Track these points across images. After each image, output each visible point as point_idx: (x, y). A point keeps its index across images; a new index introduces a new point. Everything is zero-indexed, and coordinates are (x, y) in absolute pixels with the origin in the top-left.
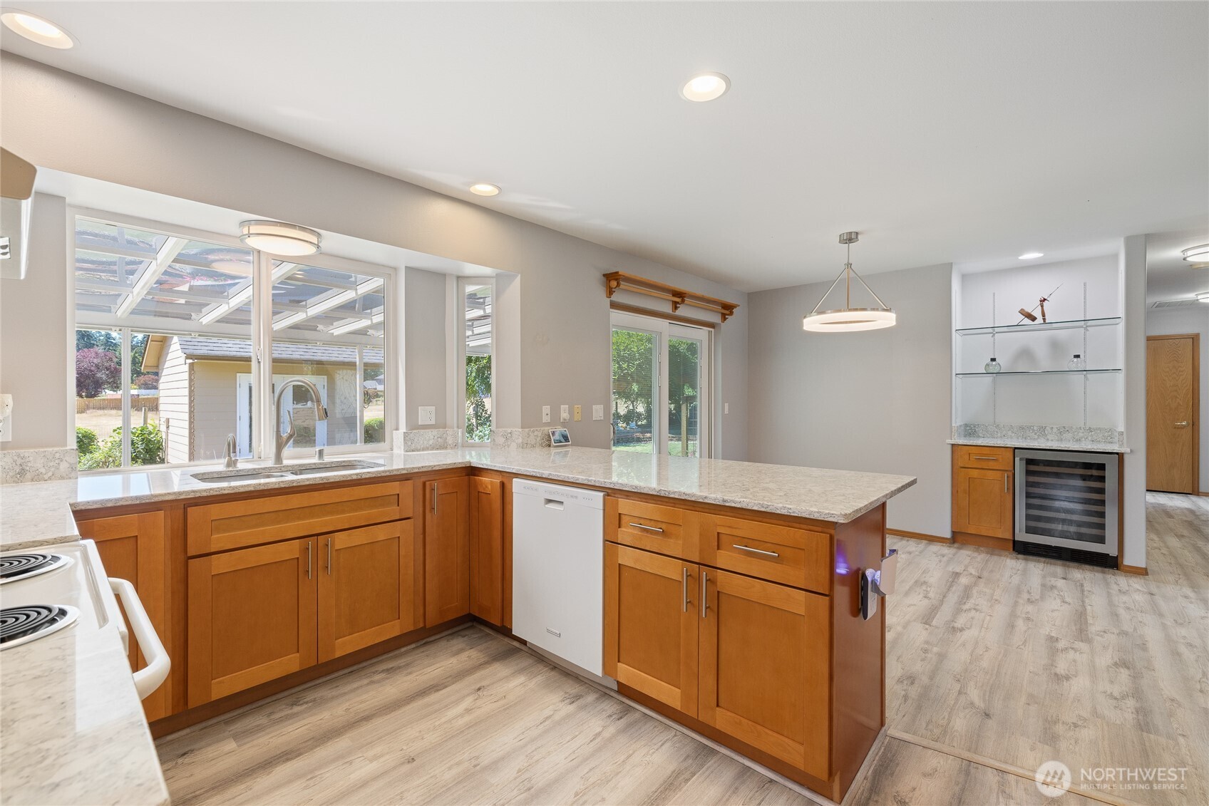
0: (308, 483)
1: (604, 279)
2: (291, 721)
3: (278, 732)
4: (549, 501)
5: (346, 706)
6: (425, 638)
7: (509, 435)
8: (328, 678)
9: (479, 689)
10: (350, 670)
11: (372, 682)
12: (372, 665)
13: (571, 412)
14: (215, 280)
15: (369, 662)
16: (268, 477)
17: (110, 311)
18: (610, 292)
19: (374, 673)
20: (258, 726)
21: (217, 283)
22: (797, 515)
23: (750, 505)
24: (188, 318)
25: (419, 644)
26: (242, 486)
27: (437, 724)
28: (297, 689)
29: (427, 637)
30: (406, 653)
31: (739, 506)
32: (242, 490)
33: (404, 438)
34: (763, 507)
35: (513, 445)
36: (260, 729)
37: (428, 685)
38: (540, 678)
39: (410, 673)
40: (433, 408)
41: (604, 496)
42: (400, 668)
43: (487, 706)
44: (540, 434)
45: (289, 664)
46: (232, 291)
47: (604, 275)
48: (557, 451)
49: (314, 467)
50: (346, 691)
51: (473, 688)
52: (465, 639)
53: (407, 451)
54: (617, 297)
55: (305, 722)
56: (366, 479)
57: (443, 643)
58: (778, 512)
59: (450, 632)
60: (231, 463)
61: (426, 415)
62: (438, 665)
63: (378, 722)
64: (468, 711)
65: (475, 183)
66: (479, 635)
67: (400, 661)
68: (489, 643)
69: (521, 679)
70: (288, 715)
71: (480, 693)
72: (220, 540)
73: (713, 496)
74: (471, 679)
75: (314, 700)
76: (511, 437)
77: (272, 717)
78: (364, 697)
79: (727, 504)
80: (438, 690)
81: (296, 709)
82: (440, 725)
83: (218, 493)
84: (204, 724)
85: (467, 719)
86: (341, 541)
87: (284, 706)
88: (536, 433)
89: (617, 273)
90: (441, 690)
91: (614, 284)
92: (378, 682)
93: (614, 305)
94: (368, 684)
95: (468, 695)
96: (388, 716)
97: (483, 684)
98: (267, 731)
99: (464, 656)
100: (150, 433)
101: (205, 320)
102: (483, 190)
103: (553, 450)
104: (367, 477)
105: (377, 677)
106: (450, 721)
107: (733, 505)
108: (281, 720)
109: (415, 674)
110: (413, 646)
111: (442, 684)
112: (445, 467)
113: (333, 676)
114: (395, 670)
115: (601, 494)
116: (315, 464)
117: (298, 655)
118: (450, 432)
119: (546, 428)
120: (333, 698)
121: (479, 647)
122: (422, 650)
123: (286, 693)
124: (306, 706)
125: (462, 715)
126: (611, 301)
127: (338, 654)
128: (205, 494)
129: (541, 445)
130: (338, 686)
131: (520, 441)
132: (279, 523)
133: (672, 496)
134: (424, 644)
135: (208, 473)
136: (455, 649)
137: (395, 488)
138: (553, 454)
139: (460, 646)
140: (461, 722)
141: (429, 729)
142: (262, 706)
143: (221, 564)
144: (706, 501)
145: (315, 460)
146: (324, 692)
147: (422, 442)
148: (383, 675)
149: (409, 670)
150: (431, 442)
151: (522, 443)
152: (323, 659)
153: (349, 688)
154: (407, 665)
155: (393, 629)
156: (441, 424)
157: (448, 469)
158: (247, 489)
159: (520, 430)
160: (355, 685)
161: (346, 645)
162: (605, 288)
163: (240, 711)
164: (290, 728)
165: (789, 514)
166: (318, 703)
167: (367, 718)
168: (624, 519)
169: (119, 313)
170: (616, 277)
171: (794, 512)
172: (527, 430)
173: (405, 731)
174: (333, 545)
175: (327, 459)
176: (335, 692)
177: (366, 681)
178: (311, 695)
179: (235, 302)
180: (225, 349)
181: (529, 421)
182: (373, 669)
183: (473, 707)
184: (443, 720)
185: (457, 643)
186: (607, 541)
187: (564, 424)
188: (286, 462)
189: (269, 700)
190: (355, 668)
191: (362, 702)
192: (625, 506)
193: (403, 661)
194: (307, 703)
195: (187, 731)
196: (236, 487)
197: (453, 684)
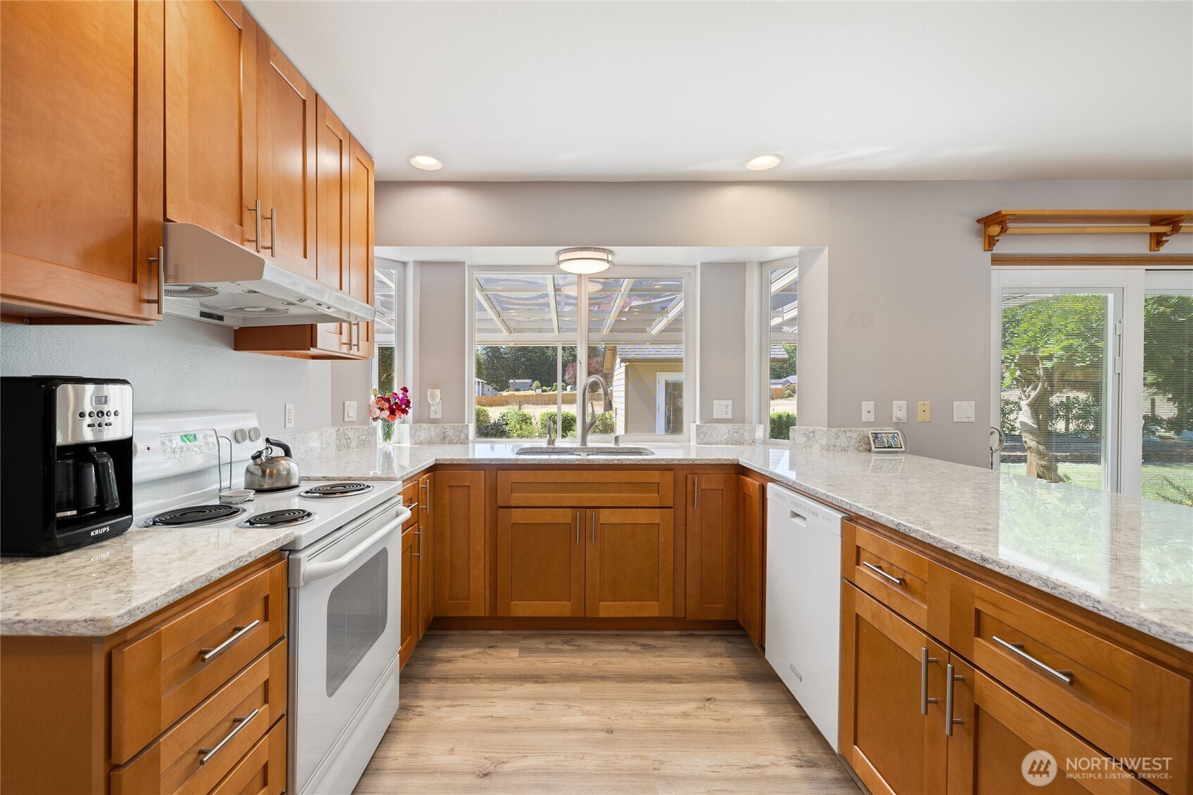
0: (577, 463)
1: (981, 226)
2: (556, 655)
3: (542, 659)
4: (795, 515)
5: (595, 661)
6: (691, 630)
7: (812, 434)
8: (598, 633)
9: (709, 700)
10: (617, 632)
11: (627, 650)
12: (637, 636)
13: (911, 410)
14: (644, 300)
15: (634, 632)
16: (573, 454)
17: (600, 331)
18: (990, 242)
19: (633, 643)
20: (538, 648)
21: (645, 303)
22: (1112, 618)
23: (1024, 575)
24: (644, 331)
25: (684, 633)
26: (531, 460)
27: (651, 711)
28: (575, 632)
29: (693, 630)
30: (671, 636)
31: (1006, 573)
32: (530, 462)
33: (697, 430)
34: (1047, 585)
35: (816, 447)
36: (537, 651)
37: (666, 674)
38: (780, 720)
39: (660, 656)
40: (730, 402)
41: (843, 518)
42: (654, 647)
43: (705, 719)
44: (855, 435)
45: (562, 608)
46: (670, 306)
47: (979, 221)
48: (877, 458)
49: (609, 450)
50: (605, 648)
51: (705, 695)
52: (730, 645)
53: (699, 444)
54: (1002, 248)
55: (564, 659)
56: (626, 465)
57: (706, 641)
58: (1075, 601)
59: (718, 632)
60: (551, 442)
61: (722, 408)
62: (686, 659)
63: (608, 685)
64: (685, 715)
65: (750, 159)
66: (746, 647)
67: (658, 642)
68: (751, 659)
69: (759, 711)
70: (557, 649)
71: (707, 704)
72: (517, 498)
73: (968, 547)
74: (707, 686)
75: (580, 646)
76: (814, 436)
77: (548, 646)
78: (613, 660)
79: (988, 566)
80: (672, 682)
81: (566, 647)
82: (652, 714)
83: (514, 463)
84: (511, 632)
85: (679, 721)
86: (606, 516)
87: (560, 641)
88: (849, 434)
89: (998, 213)
90: (674, 683)
91: (995, 230)
92: (632, 652)
93: (998, 260)
94: (622, 651)
95: (695, 700)
96: (619, 685)
97: (716, 696)
98: (539, 655)
99: (716, 661)
100: (607, 419)
101: (654, 332)
102: (763, 163)
103: (874, 457)
104: (628, 463)
105: (633, 648)
106: (662, 715)
107: (997, 569)
108: (553, 651)
109: (663, 659)
110: (677, 633)
111: (680, 678)
112: (707, 462)
113: (602, 632)
114: (650, 648)
115: (839, 516)
116: (609, 448)
117: (569, 603)
118: (747, 427)
119: (865, 429)
120: (593, 650)
121: (737, 659)
122: (684, 639)
123: (566, 632)
124: (572, 647)
125: (676, 716)
126: (992, 254)
127: (602, 614)
128: (507, 462)
129: (858, 449)
130: (601, 642)
131: (824, 442)
132: (556, 492)
133: (913, 535)
134: (689, 635)
135: (536, 448)
136: (714, 651)
137: (655, 476)
138: (873, 460)
139: (719, 650)
140: (672, 722)
141: (641, 712)
142: (547, 635)
143: (518, 516)
144: (957, 553)
145: (612, 445)
146: (590, 643)
147: (715, 436)
148: (638, 648)
149: (661, 653)
150: (725, 437)
151: (827, 444)
152: (589, 615)
153: (607, 647)
154: (663, 648)
155: (651, 609)
156: (738, 419)
157: (712, 464)
158: (533, 462)
159: (825, 429)
160: (613, 647)
161: (609, 609)
162: (982, 239)
163: (533, 632)
164: (553, 660)
165: (1095, 610)
166: (582, 650)
167: (603, 678)
168: (863, 555)
169: (604, 332)
170: (1001, 220)
171: (1105, 611)
172: (835, 430)
173: (622, 704)
174: (598, 519)
175: (622, 445)
176: (596, 646)
177: (622, 647)
178: (582, 642)
179: (672, 314)
180: (646, 353)
181: (840, 416)
182: (634, 640)
183: (692, 714)
184: (658, 711)
185: (720, 646)
186: (845, 579)
187: (898, 424)
188: (590, 445)
189: (553, 632)
190: (621, 632)
191: (609, 663)
192: (864, 536)
193: (661, 642)
194: (574, 645)
195: (501, 632)
196: (526, 460)
197: (689, 682)
